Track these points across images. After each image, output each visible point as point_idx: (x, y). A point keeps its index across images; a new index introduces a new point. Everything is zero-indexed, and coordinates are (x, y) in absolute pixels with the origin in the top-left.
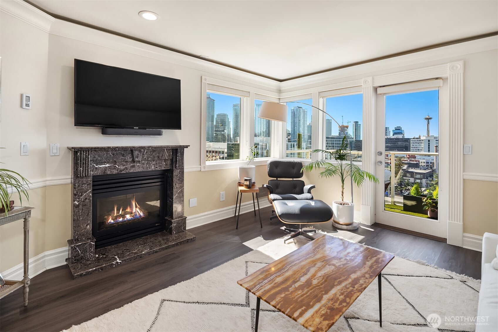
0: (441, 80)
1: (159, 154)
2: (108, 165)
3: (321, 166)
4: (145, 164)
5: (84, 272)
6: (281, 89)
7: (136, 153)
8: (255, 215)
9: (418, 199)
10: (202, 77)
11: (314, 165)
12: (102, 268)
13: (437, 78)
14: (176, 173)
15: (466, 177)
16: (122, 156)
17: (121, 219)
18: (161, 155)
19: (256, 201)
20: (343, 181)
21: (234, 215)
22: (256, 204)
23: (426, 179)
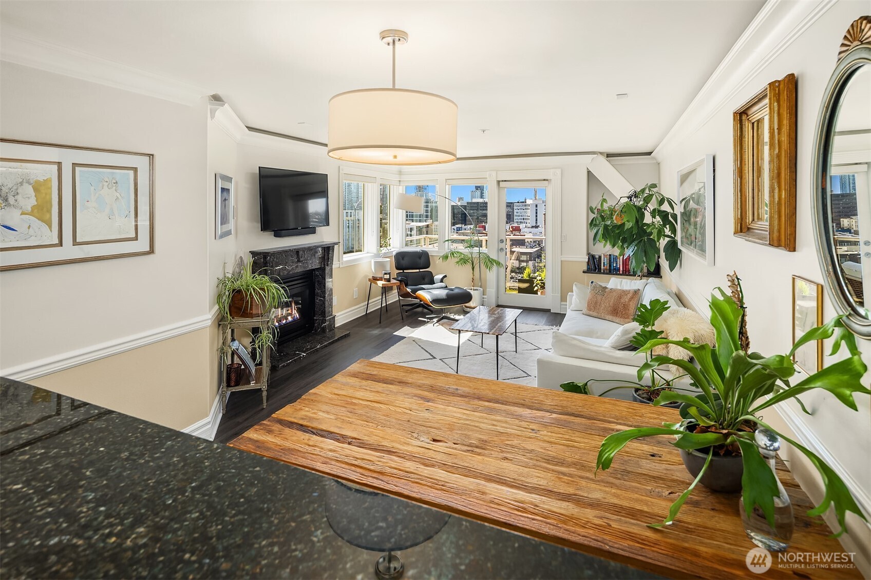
0: (547, 181)
1: (315, 252)
2: (281, 267)
3: (455, 255)
4: (305, 263)
5: (285, 364)
6: (402, 171)
7: (301, 253)
8: (387, 311)
9: (531, 281)
10: (339, 167)
11: (449, 255)
12: (295, 360)
13: (544, 180)
14: (327, 269)
15: (563, 259)
16: (291, 257)
17: (284, 322)
18: (316, 254)
19: (384, 296)
20: (473, 269)
21: (365, 313)
22: (384, 299)
23: (533, 262)
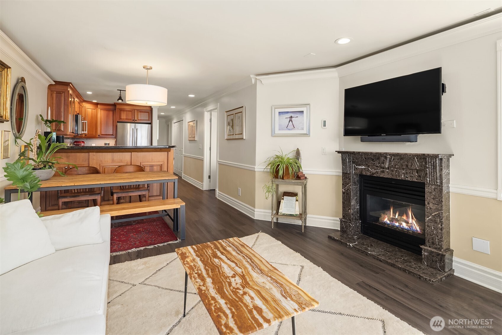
1: (407, 162)
2: (363, 167)
4: (395, 171)
16: (372, 160)
17: (397, 224)
18: (410, 164)
